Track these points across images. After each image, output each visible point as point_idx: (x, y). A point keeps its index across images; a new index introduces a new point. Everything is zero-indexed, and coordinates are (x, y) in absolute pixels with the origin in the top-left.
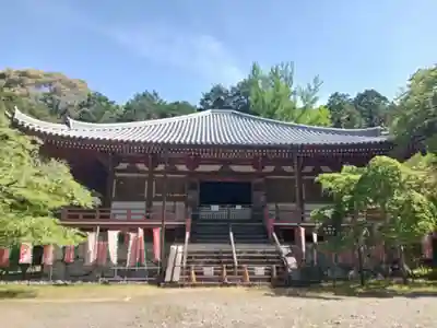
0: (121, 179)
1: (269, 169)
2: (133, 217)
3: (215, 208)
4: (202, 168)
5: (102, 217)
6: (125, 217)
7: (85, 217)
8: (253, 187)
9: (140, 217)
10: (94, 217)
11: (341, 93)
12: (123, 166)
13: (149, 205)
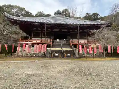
0: (34, 32)
1: (71, 30)
2: (38, 42)
3: (58, 40)
4: (54, 30)
5: (30, 41)
6: (35, 41)
7: (26, 41)
8: (67, 35)
9: (39, 42)
10: (28, 41)
11: (89, 13)
12: (35, 29)
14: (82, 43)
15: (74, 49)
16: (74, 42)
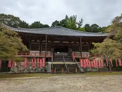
0: (32, 44)
1: (73, 42)
2: (36, 55)
3: (58, 53)
4: (55, 42)
5: (27, 55)
6: (34, 55)
7: (23, 54)
8: (68, 47)
9: (38, 55)
10: (25, 55)
12: (33, 41)
13: (40, 52)
14: (85, 56)
15: (78, 63)
16: (76, 55)
